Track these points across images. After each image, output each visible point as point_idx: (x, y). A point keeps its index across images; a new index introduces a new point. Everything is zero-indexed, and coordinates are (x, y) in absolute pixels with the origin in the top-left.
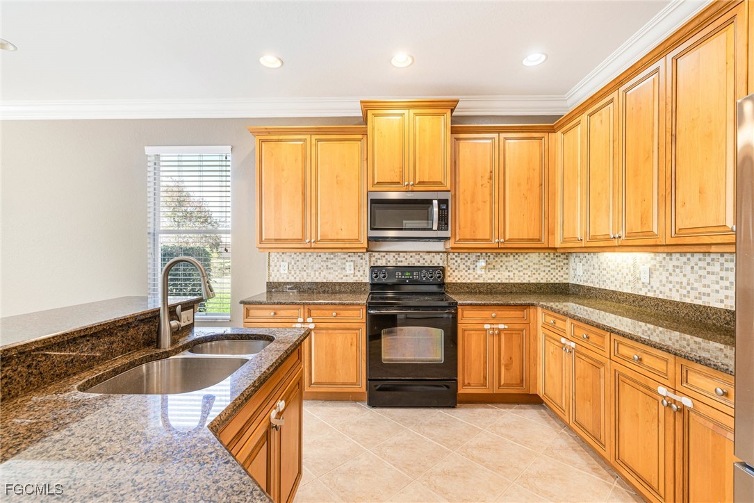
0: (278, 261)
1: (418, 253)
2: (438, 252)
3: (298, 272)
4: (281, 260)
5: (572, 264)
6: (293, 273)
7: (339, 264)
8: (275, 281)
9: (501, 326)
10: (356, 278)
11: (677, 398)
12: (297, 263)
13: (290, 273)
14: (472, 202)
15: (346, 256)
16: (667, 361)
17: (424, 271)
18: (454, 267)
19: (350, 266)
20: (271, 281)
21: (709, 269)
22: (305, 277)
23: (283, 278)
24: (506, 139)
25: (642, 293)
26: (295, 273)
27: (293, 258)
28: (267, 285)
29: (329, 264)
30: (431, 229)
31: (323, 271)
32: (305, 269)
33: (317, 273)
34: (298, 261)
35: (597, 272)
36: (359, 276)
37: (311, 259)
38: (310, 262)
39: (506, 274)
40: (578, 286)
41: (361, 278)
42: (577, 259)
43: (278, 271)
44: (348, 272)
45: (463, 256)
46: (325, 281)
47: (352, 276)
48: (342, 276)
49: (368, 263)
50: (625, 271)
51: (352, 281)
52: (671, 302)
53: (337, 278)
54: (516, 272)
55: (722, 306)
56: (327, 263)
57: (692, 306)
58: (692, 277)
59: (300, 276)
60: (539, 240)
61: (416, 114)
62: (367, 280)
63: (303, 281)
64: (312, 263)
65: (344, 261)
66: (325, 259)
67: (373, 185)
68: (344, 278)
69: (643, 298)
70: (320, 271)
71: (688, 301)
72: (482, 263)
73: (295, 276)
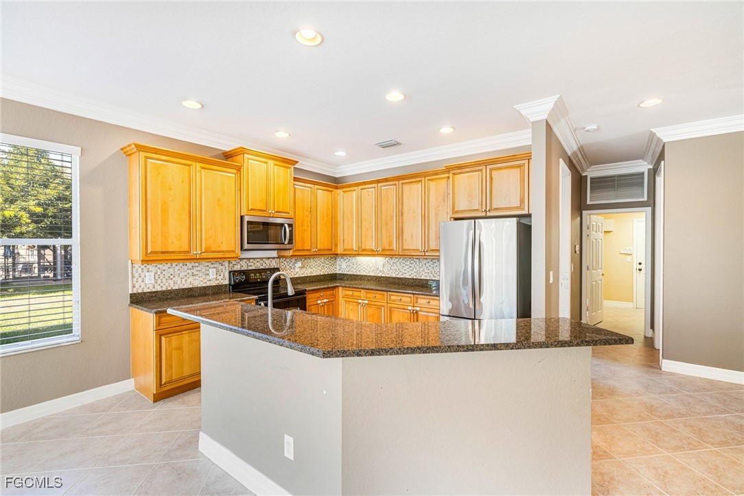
0: (142, 272)
1: (261, 259)
2: (274, 258)
3: (164, 281)
4: (145, 270)
5: (338, 262)
6: (159, 281)
7: (203, 270)
8: (140, 291)
9: (325, 301)
10: (218, 282)
11: (414, 308)
12: (164, 273)
13: (156, 283)
14: (302, 226)
15: (209, 264)
16: (411, 297)
17: (268, 272)
18: (283, 268)
19: (213, 272)
20: (135, 292)
21: (406, 263)
22: (172, 285)
23: (148, 288)
24: (318, 189)
25: (380, 275)
26: (162, 282)
27: (159, 268)
28: (131, 297)
29: (194, 271)
30: (284, 244)
31: (188, 278)
32: (172, 277)
33: (184, 280)
34: (164, 270)
35: (355, 266)
36: (220, 280)
37: (177, 268)
38: (176, 270)
39: (310, 270)
40: (343, 274)
41: (222, 281)
42: (342, 260)
43: (143, 281)
44: (211, 277)
45: (288, 260)
46: (191, 286)
47: (214, 280)
48: (206, 281)
49: (227, 269)
50: (371, 265)
51: (214, 284)
52: (393, 278)
53: (202, 283)
54: (314, 268)
55: (410, 277)
56: (192, 271)
57: (400, 278)
58: (400, 267)
59: (167, 284)
60: (331, 250)
61: (275, 165)
62: (227, 282)
63: (169, 288)
64: (179, 272)
65: (207, 268)
66: (190, 267)
67: (248, 210)
68: (208, 283)
69: (380, 277)
70: (186, 278)
71: (398, 276)
72: (299, 264)
73: (162, 284)
